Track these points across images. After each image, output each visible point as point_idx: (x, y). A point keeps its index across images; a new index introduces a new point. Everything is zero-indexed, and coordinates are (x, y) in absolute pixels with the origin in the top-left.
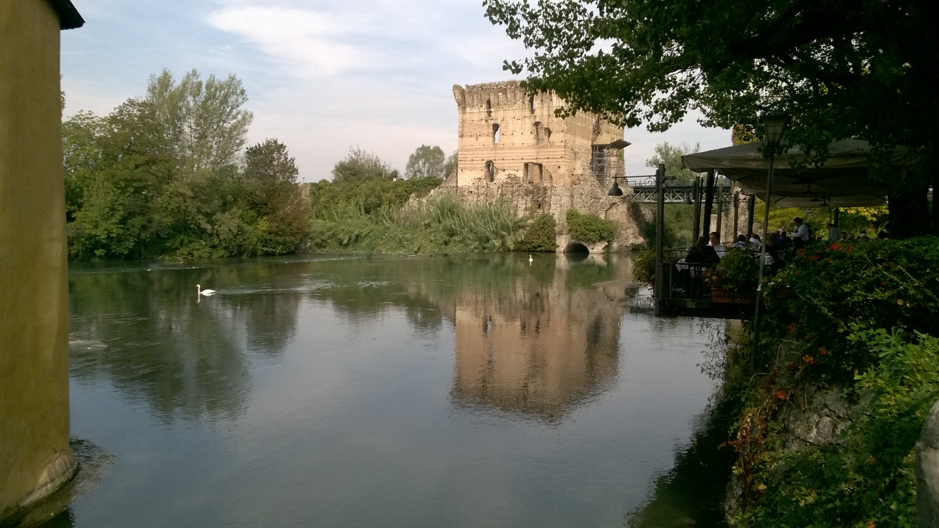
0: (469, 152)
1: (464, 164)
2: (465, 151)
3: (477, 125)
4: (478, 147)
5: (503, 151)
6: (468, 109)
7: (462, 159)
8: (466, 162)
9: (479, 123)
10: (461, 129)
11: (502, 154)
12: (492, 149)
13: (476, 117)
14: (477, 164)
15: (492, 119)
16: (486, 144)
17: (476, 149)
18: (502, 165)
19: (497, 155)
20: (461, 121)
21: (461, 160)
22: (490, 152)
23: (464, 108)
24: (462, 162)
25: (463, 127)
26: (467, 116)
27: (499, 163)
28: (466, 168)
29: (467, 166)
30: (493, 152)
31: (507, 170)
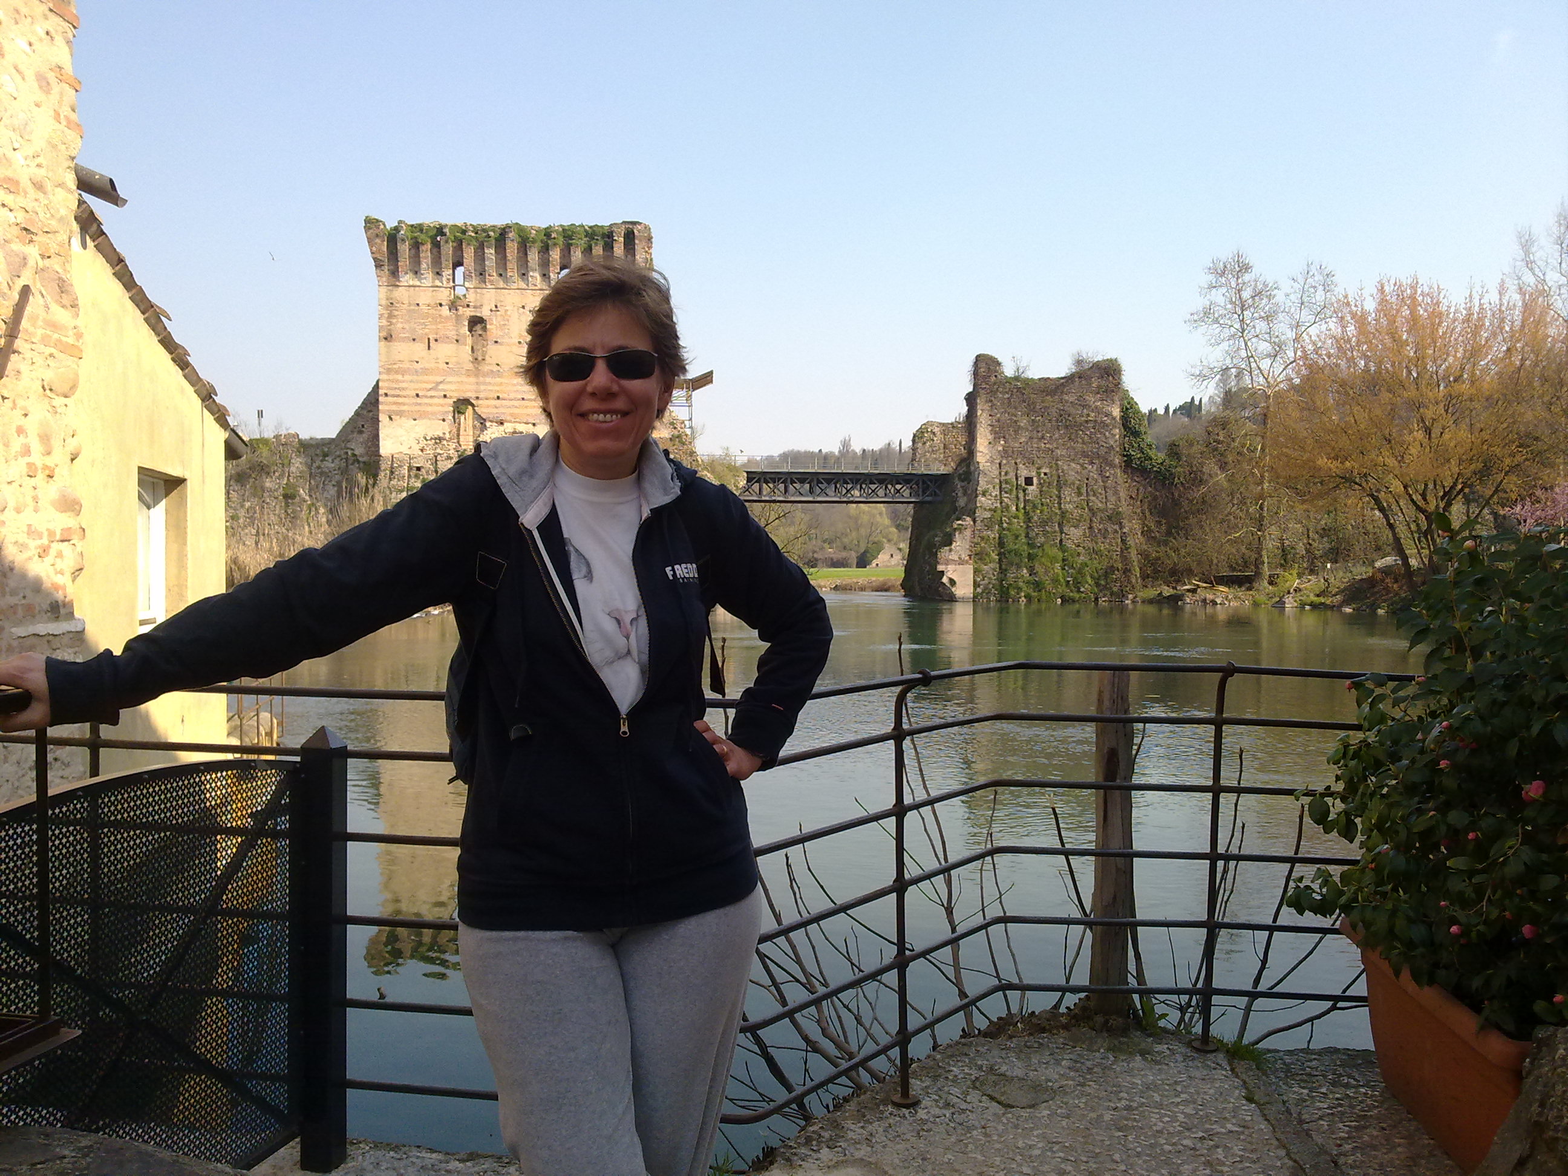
0: (407, 377)
1: (395, 403)
2: (397, 372)
3: (427, 316)
4: (433, 365)
5: (498, 380)
6: (407, 279)
7: (389, 392)
8: (400, 400)
9: (432, 311)
10: (384, 322)
11: (495, 384)
12: (468, 373)
13: (425, 297)
14: (430, 405)
15: (468, 306)
16: (452, 361)
17: (426, 371)
18: (495, 411)
19: (482, 387)
20: (384, 302)
21: (386, 395)
22: (464, 379)
23: (394, 273)
24: (389, 399)
25: (391, 316)
26: (401, 294)
27: (488, 407)
28: (400, 414)
29: (405, 408)
30: (472, 380)
31: (510, 422)
